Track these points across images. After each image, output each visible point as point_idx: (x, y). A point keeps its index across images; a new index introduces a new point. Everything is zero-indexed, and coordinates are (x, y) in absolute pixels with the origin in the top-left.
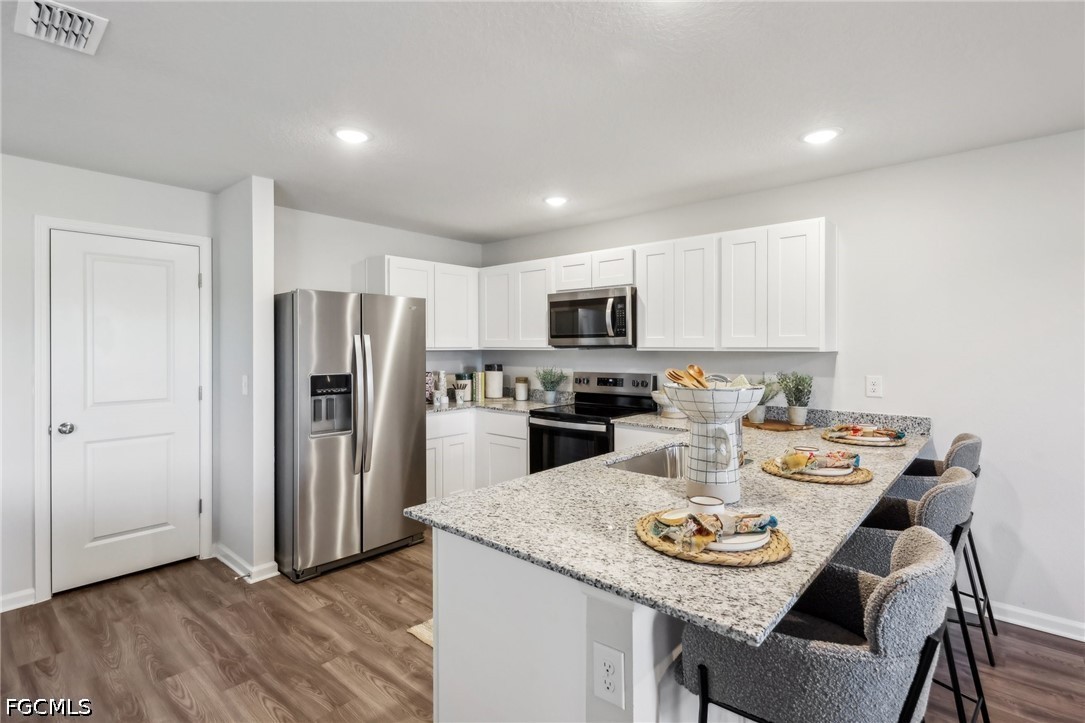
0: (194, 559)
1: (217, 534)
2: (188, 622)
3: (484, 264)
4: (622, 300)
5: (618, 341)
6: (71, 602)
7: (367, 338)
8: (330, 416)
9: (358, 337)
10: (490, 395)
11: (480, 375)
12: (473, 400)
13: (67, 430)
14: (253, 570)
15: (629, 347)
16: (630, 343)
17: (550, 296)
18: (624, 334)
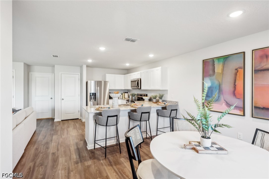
0: (78, 119)
1: (81, 116)
2: (73, 124)
3: (125, 74)
4: (138, 81)
5: (138, 88)
6: (63, 121)
7: (98, 88)
8: (93, 99)
9: (97, 88)
10: (125, 97)
11: (124, 94)
12: (122, 98)
13: (63, 99)
14: (83, 120)
15: (139, 89)
16: (140, 88)
17: (131, 80)
18: (138, 87)
